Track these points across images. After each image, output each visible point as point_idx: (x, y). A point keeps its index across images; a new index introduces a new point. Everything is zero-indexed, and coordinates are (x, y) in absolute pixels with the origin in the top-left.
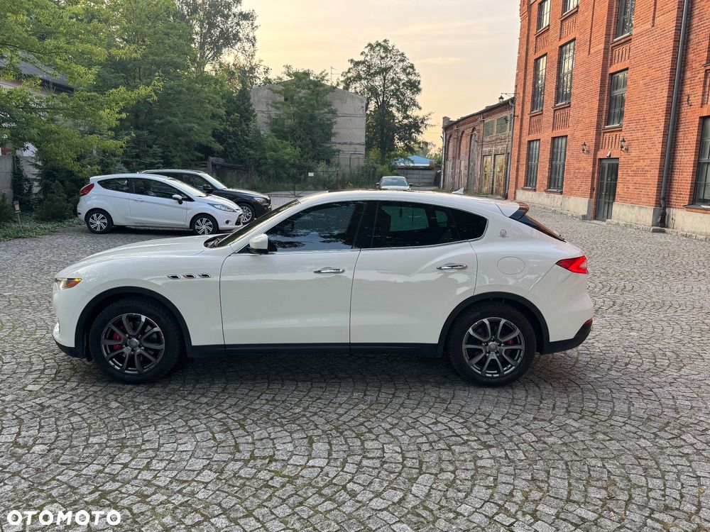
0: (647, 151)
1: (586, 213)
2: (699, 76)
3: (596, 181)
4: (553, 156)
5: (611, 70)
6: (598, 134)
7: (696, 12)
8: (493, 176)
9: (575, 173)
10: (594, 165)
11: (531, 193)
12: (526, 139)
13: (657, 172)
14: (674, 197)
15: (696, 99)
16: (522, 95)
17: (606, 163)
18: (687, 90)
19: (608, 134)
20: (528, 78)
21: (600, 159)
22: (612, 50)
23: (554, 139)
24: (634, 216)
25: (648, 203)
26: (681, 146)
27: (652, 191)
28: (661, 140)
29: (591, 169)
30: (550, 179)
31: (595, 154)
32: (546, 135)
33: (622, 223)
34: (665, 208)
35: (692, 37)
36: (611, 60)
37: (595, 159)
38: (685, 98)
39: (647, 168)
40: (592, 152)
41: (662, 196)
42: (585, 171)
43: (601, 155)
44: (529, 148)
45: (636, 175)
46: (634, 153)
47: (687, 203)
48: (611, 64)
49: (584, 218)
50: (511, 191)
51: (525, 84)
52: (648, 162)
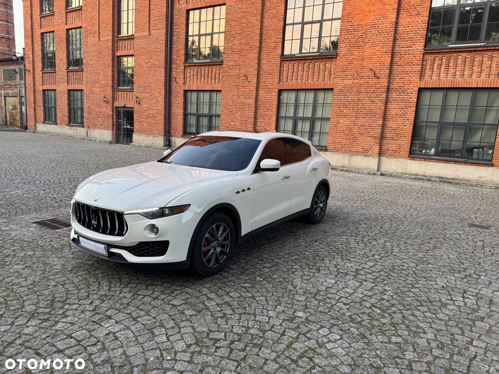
0: (154, 105)
1: (111, 140)
2: (181, 68)
3: (115, 120)
4: (70, 102)
5: (118, 54)
6: (113, 92)
7: (175, 33)
8: (6, 112)
9: (96, 114)
10: (113, 110)
11: (53, 126)
12: (40, 88)
13: (163, 117)
14: (173, 131)
15: (180, 80)
16: (31, 56)
17: (122, 110)
18: (174, 74)
19: (121, 92)
20: (36, 45)
21: (116, 107)
22: (117, 42)
23: (69, 91)
24: (150, 142)
25: (159, 134)
26: (174, 104)
27: (162, 127)
28: (163, 100)
29: (111, 113)
30: (70, 117)
31: (113, 104)
32: (62, 88)
33: (143, 145)
34: (169, 137)
35: (173, 46)
36: (117, 47)
37: (113, 106)
38: (174, 79)
39: (155, 115)
40: (111, 102)
41: (167, 131)
42: (106, 114)
43: (116, 104)
44: (44, 95)
45: (147, 118)
46: (145, 105)
47: (181, 134)
48: (117, 50)
49: (111, 142)
50: (31, 124)
51: (33, 48)
52: (156, 111)
